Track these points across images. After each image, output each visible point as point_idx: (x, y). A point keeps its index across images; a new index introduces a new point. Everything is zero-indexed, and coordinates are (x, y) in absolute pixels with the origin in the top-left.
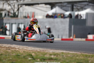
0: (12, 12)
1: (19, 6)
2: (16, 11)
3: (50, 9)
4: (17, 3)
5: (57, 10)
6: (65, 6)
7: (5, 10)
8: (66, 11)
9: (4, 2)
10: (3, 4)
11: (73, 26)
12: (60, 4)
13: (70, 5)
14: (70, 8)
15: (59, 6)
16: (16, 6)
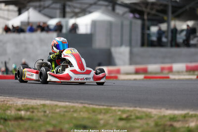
5: (31, 15)
8: (51, 17)
12: (37, 4)
13: (58, 6)
14: (58, 12)
15: (35, 8)
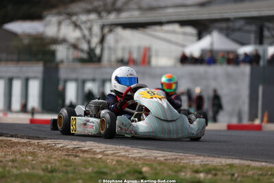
0: (85, 46)
1: (106, 30)
2: (97, 44)
3: (195, 38)
4: (100, 22)
5: (214, 41)
6: (239, 30)
7: (64, 41)
8: (243, 44)
9: (61, 18)
10: (60, 23)
11: (261, 89)
12: (224, 25)
13: (253, 28)
14: (252, 36)
15: (221, 30)
16: (96, 29)
